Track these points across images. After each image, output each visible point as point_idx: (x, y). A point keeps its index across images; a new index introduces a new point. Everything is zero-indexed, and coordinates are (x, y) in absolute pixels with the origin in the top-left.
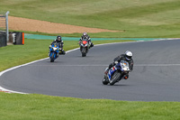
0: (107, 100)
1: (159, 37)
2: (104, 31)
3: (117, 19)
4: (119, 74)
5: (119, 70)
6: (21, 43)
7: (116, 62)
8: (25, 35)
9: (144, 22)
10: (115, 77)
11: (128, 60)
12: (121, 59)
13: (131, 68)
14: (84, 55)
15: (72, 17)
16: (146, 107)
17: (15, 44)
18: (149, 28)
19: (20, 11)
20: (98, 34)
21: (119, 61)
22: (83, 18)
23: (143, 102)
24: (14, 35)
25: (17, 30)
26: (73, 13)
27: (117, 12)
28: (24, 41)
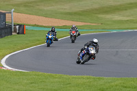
0: (88, 76)
1: (128, 29)
2: (86, 24)
3: (96, 15)
4: (88, 56)
5: (88, 53)
6: (23, 33)
7: (86, 47)
8: (26, 27)
9: (117, 17)
10: (85, 58)
11: (95, 45)
12: (90, 45)
13: (97, 51)
14: (73, 42)
15: (61, 13)
16: (118, 81)
17: (18, 33)
18: (121, 22)
19: (22, 9)
20: (82, 26)
21: (88, 46)
22: (70, 14)
23: (116, 78)
24: (17, 27)
25: (20, 23)
26: (62, 11)
27: (96, 10)
28: (26, 32)
